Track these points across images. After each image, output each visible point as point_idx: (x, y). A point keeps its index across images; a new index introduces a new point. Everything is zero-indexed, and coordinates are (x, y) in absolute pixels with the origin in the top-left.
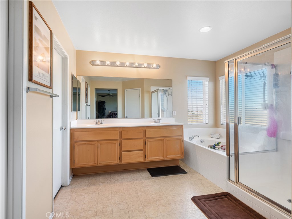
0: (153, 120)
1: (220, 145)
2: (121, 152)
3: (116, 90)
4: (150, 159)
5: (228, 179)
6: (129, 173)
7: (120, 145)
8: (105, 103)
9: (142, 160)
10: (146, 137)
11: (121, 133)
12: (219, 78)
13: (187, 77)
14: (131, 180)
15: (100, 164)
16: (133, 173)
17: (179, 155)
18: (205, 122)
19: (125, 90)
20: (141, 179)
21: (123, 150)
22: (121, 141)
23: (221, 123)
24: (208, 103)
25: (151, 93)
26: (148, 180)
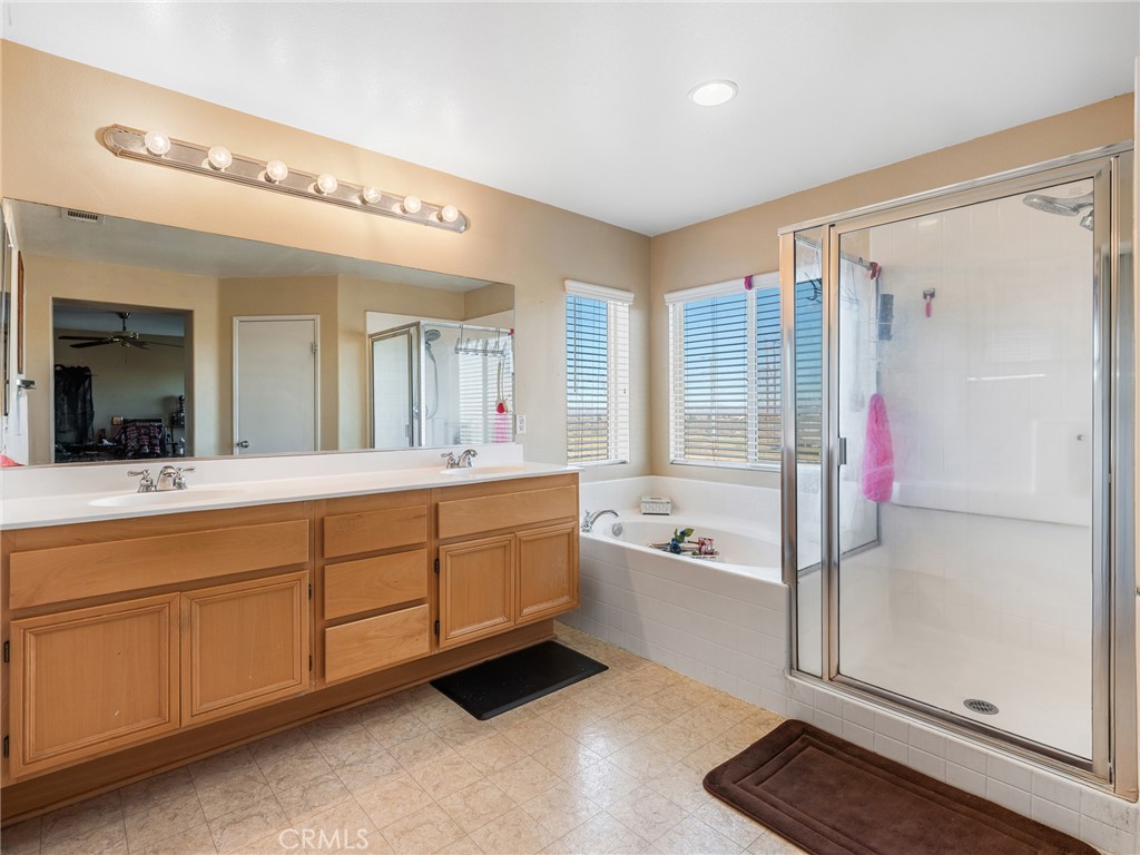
0: (443, 455)
1: (694, 537)
2: (318, 628)
3: (185, 317)
4: (459, 633)
5: (791, 667)
6: (358, 727)
7: (317, 592)
8: (90, 376)
9: (421, 647)
10: (441, 536)
11: (319, 532)
12: (666, 296)
13: (566, 282)
14: (389, 762)
15: (197, 720)
16: (375, 723)
17: (565, 599)
18: (616, 457)
19: (236, 320)
20: (436, 745)
21: (328, 616)
22: (318, 573)
23: (672, 457)
24: (627, 387)
25: (368, 341)
26: (473, 742)
